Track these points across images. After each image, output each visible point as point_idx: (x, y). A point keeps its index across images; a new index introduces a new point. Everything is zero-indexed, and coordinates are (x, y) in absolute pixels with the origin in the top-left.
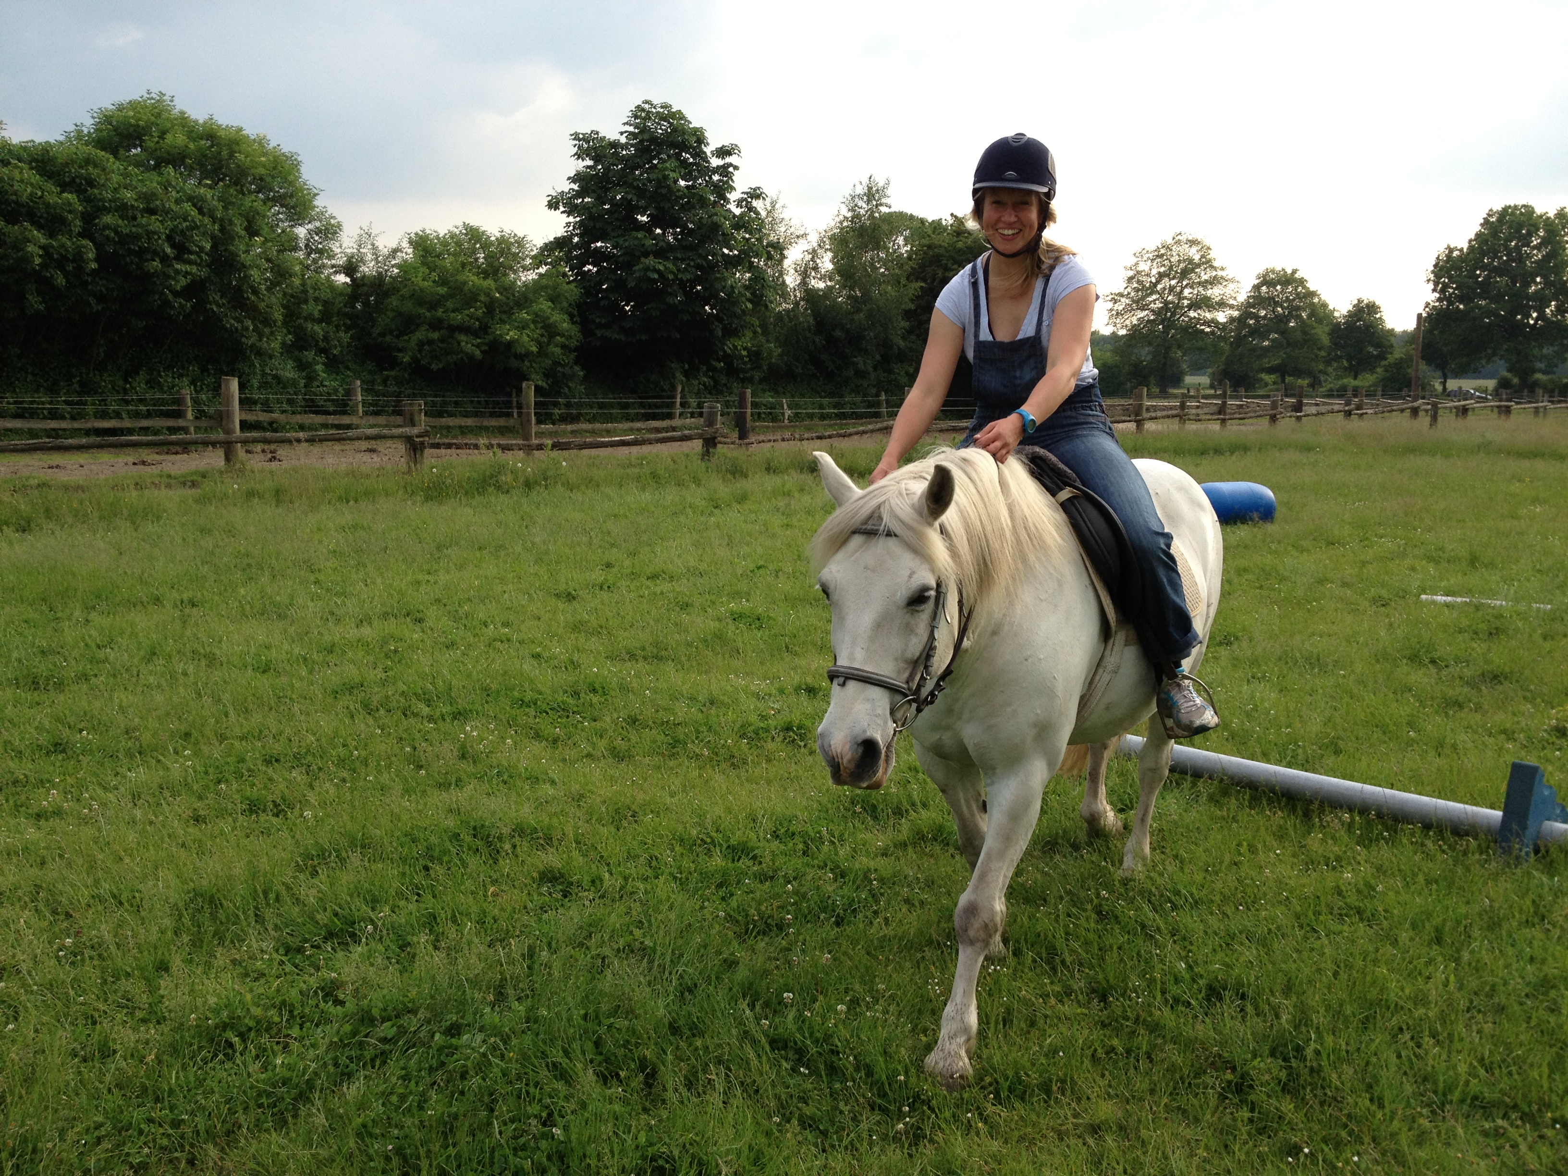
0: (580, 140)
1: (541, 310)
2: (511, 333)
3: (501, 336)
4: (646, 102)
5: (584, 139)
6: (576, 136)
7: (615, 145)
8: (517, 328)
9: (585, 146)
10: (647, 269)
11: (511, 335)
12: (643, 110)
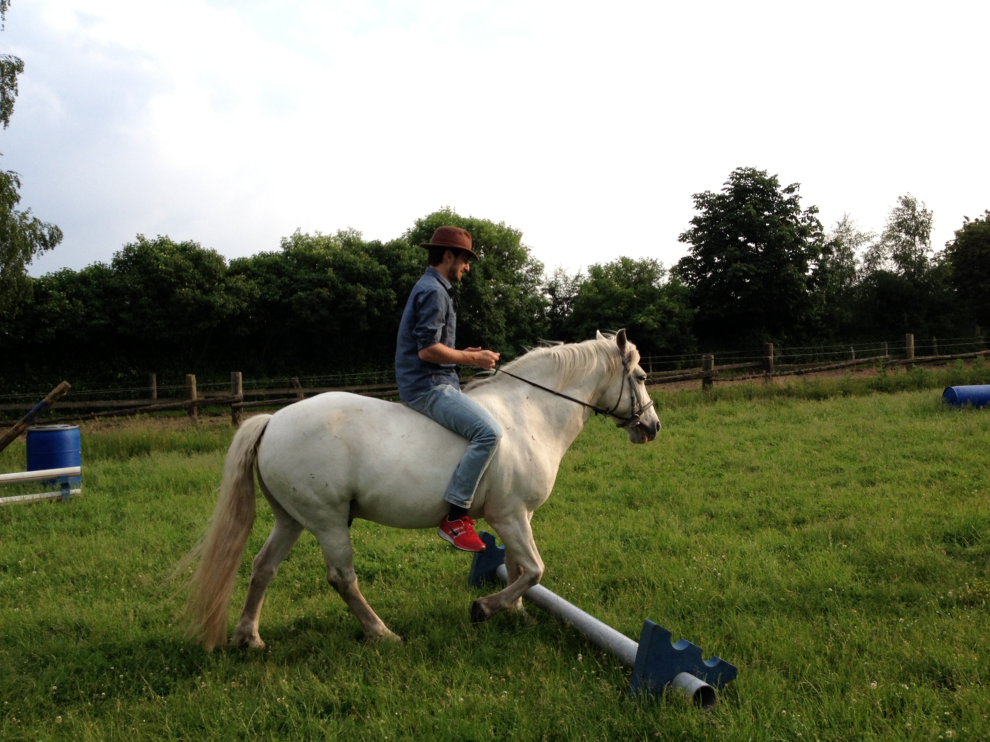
0: (697, 198)
1: (663, 303)
2: (642, 318)
3: (636, 321)
4: (738, 169)
5: (700, 197)
6: (695, 196)
7: (720, 197)
8: (646, 315)
9: (701, 201)
10: (736, 269)
11: (642, 320)
12: (737, 174)
